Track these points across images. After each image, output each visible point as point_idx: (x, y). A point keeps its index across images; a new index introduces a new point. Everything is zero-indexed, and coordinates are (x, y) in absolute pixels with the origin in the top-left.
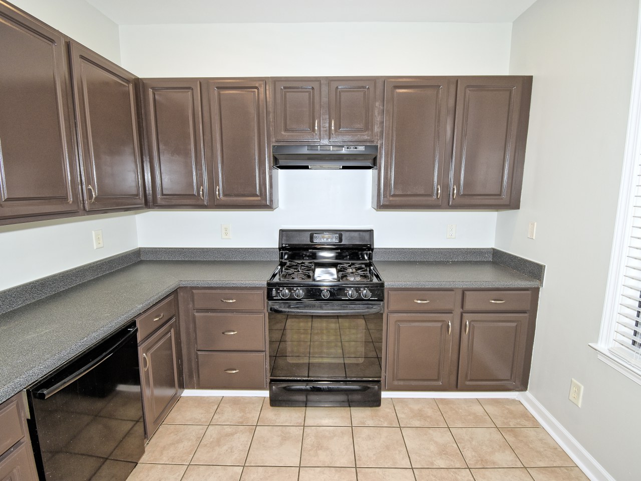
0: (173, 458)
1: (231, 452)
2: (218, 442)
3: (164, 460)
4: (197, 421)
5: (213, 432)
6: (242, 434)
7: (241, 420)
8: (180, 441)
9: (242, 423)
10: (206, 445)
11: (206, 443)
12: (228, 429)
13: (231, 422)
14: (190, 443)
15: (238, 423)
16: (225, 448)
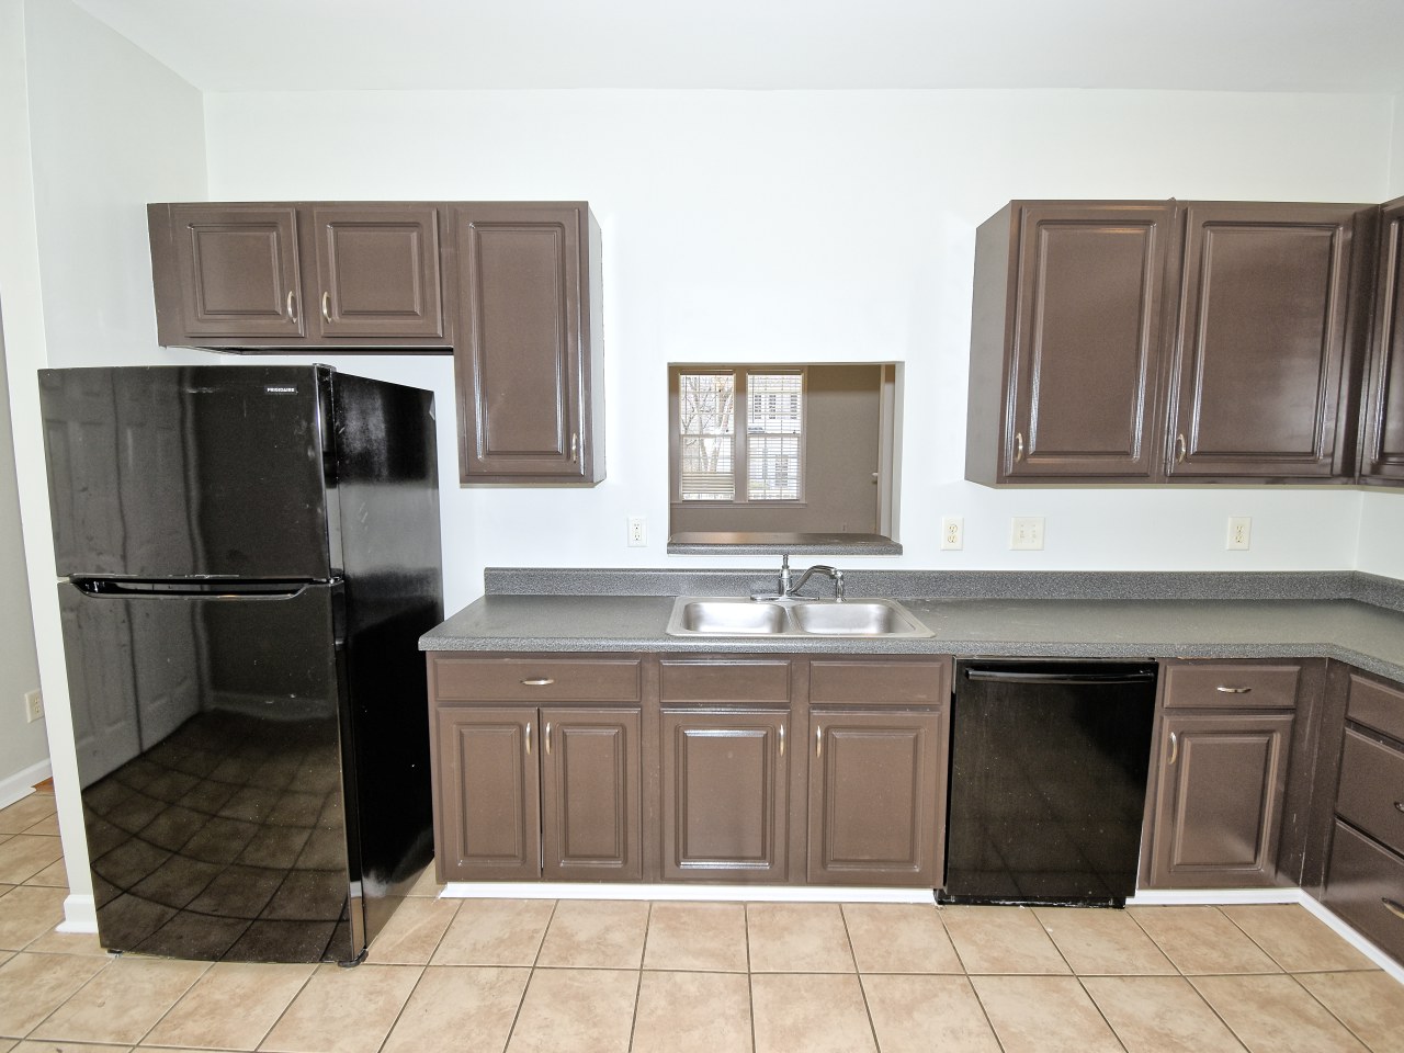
0: (1173, 949)
1: (1270, 1033)
2: (1267, 1003)
3: (1161, 940)
4: (1276, 951)
5: (1281, 986)
6: (1329, 1039)
7: (1360, 1025)
8: (1213, 946)
9: (1358, 1030)
10: (1241, 985)
11: (1245, 983)
12: (1313, 1009)
13: (1336, 1008)
14: (1221, 960)
15: (1349, 1022)
16: (1268, 1019)
